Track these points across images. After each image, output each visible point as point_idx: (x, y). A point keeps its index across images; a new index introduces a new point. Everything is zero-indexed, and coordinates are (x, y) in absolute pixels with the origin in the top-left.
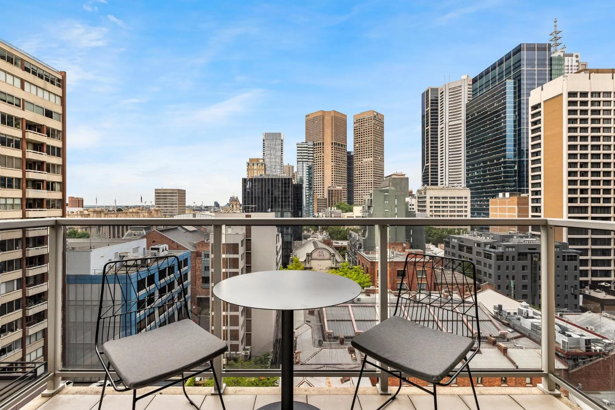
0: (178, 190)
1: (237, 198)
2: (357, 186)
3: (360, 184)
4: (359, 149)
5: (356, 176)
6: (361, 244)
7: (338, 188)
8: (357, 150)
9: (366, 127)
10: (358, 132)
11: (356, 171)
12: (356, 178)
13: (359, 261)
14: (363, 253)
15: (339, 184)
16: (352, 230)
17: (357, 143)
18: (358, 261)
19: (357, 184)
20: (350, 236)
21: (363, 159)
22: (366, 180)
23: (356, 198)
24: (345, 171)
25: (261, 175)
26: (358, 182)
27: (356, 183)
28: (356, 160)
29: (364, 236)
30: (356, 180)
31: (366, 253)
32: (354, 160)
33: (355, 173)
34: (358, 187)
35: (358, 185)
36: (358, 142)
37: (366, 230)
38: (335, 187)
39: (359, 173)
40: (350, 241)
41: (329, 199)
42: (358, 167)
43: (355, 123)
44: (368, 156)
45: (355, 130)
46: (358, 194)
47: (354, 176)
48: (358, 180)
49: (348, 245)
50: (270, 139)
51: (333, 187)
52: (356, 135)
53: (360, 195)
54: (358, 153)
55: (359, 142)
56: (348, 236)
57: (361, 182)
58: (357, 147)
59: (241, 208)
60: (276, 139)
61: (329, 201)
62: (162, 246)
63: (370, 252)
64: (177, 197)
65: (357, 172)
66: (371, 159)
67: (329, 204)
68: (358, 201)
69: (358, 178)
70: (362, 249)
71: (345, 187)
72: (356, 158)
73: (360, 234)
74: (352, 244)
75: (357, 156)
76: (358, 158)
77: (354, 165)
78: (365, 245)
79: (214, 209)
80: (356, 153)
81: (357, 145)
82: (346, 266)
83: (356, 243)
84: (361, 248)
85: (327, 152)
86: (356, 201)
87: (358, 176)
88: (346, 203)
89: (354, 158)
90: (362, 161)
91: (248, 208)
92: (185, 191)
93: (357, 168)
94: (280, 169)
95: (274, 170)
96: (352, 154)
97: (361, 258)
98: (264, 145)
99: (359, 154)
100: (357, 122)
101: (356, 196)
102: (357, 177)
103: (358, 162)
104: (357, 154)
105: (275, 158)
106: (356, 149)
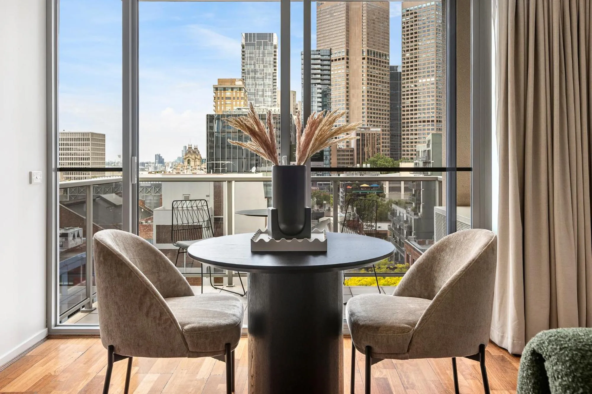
0: (93, 134)
1: (196, 149)
2: (408, 127)
3: (412, 122)
4: (412, 62)
5: (406, 109)
6: (410, 228)
7: (373, 130)
8: (408, 63)
9: (424, 24)
10: (409, 32)
11: (406, 101)
12: (406, 113)
13: (408, 256)
14: (414, 243)
15: (375, 124)
16: (396, 203)
17: (408, 51)
18: (405, 256)
19: (408, 123)
20: (394, 213)
21: (417, 79)
22: (423, 115)
23: (406, 149)
24: (387, 101)
25: (239, 109)
26: (410, 120)
27: (406, 121)
28: (406, 81)
29: (416, 214)
30: (406, 117)
31: (419, 243)
32: (403, 82)
33: (404, 103)
34: (410, 128)
35: (410, 125)
36: (410, 48)
37: (420, 204)
38: (369, 129)
39: (410, 104)
40: (394, 224)
41: (358, 149)
42: (410, 92)
43: (403, 16)
44: (426, 74)
45: (404, 28)
46: (410, 141)
47: (403, 109)
48: (410, 117)
49: (390, 229)
50: (253, 45)
51: (365, 128)
52: (406, 37)
53: (412, 143)
54: (410, 68)
55: (412, 50)
56: (389, 213)
57: (414, 120)
58: (408, 58)
59: (204, 166)
60: (266, 44)
61: (358, 154)
62: (72, 231)
63: (427, 241)
64: (90, 147)
65: (408, 102)
66: (433, 79)
67: (358, 158)
68: (410, 153)
69: (410, 112)
70: (413, 236)
71: (387, 129)
72: (406, 77)
73: (409, 209)
74: (396, 228)
75: (408, 75)
76: (410, 77)
77: (403, 90)
78: (417, 228)
79: (156, 168)
80: (406, 69)
81: (408, 55)
82: (385, 265)
83: (403, 225)
84: (411, 235)
85: (355, 67)
86: (406, 153)
87: (410, 108)
88: (387, 157)
89: (402, 77)
90: (416, 82)
91: (217, 165)
92: (104, 135)
93: (408, 95)
94: (271, 97)
95: (261, 99)
96: (400, 70)
97: (411, 251)
98: (243, 55)
99: (412, 70)
100: (407, 15)
101: (406, 145)
102: (408, 111)
103: (409, 84)
104: (408, 71)
105: (263, 78)
106: (406, 61)
